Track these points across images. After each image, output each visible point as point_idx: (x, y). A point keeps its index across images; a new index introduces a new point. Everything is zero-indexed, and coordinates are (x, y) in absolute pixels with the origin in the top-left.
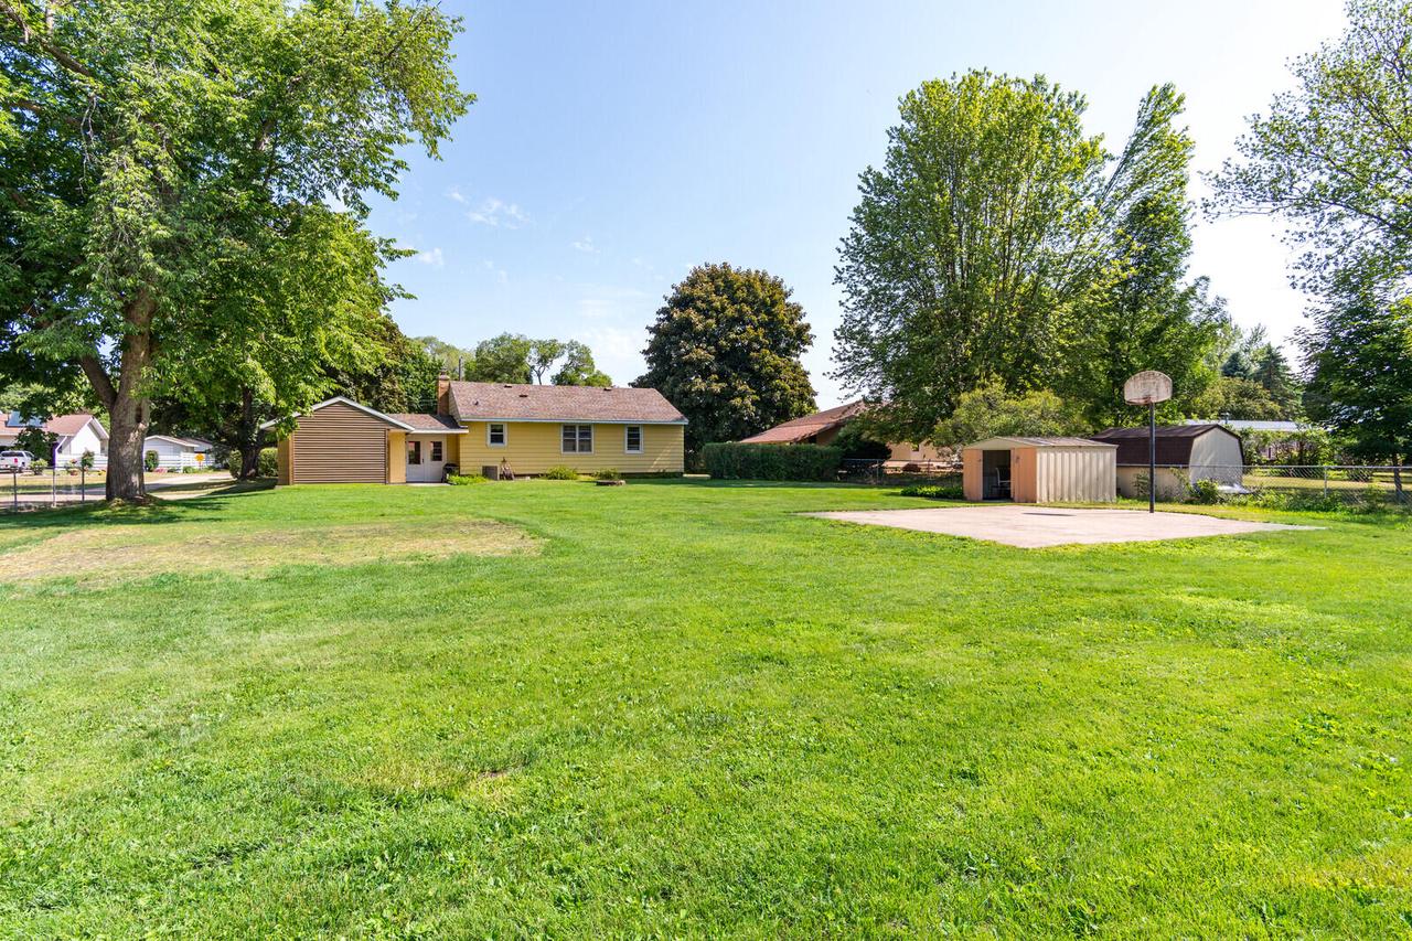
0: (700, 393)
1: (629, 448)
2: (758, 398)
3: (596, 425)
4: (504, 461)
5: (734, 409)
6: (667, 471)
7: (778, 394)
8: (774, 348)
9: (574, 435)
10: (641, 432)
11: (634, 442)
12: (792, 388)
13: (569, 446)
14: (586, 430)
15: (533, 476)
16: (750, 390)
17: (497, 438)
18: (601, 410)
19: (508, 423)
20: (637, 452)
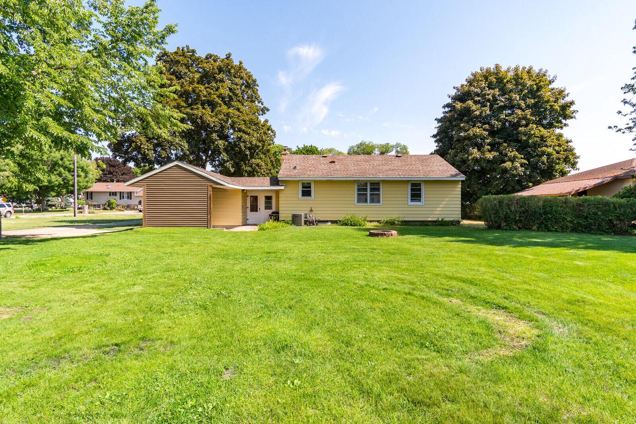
0: (476, 161)
1: (412, 200)
2: (525, 161)
3: (384, 181)
4: (311, 211)
5: (505, 171)
6: (445, 219)
7: (544, 158)
8: (539, 123)
9: (366, 190)
10: (423, 187)
11: (416, 195)
12: (558, 152)
13: (362, 198)
14: (375, 186)
15: (333, 222)
16: (519, 156)
17: (306, 193)
18: (390, 170)
19: (315, 181)
20: (419, 203)
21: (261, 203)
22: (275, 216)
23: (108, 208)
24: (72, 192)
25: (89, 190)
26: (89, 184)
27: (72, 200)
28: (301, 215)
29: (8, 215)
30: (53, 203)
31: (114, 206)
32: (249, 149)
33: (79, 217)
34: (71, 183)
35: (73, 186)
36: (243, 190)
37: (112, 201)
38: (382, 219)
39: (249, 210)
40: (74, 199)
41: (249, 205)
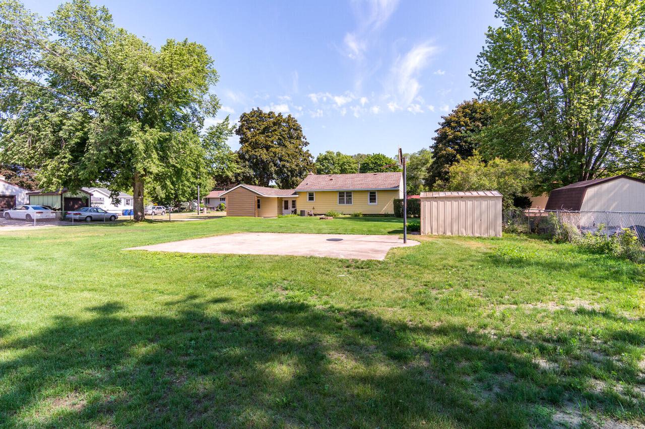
1: (371, 202)
3: (354, 191)
4: (314, 208)
6: (389, 213)
9: (344, 196)
10: (376, 194)
11: (373, 198)
13: (341, 201)
14: (349, 194)
17: (311, 198)
19: (316, 192)
20: (375, 204)
21: (290, 205)
22: (295, 212)
23: (219, 210)
24: (197, 198)
25: (207, 197)
26: (207, 193)
27: (196, 204)
28: (305, 211)
29: (163, 213)
30: (184, 207)
31: (223, 208)
32: (290, 171)
33: (201, 215)
34: (196, 192)
35: (197, 194)
36: (278, 198)
37: (222, 204)
38: (352, 213)
39: (283, 208)
40: (198, 203)
41: (283, 206)
